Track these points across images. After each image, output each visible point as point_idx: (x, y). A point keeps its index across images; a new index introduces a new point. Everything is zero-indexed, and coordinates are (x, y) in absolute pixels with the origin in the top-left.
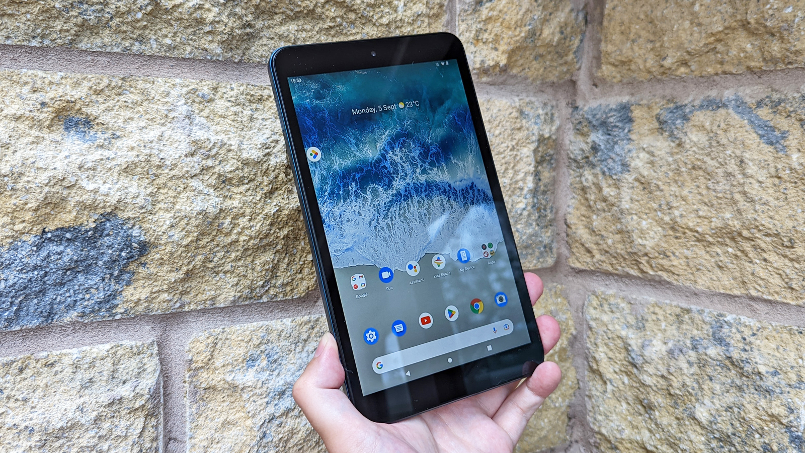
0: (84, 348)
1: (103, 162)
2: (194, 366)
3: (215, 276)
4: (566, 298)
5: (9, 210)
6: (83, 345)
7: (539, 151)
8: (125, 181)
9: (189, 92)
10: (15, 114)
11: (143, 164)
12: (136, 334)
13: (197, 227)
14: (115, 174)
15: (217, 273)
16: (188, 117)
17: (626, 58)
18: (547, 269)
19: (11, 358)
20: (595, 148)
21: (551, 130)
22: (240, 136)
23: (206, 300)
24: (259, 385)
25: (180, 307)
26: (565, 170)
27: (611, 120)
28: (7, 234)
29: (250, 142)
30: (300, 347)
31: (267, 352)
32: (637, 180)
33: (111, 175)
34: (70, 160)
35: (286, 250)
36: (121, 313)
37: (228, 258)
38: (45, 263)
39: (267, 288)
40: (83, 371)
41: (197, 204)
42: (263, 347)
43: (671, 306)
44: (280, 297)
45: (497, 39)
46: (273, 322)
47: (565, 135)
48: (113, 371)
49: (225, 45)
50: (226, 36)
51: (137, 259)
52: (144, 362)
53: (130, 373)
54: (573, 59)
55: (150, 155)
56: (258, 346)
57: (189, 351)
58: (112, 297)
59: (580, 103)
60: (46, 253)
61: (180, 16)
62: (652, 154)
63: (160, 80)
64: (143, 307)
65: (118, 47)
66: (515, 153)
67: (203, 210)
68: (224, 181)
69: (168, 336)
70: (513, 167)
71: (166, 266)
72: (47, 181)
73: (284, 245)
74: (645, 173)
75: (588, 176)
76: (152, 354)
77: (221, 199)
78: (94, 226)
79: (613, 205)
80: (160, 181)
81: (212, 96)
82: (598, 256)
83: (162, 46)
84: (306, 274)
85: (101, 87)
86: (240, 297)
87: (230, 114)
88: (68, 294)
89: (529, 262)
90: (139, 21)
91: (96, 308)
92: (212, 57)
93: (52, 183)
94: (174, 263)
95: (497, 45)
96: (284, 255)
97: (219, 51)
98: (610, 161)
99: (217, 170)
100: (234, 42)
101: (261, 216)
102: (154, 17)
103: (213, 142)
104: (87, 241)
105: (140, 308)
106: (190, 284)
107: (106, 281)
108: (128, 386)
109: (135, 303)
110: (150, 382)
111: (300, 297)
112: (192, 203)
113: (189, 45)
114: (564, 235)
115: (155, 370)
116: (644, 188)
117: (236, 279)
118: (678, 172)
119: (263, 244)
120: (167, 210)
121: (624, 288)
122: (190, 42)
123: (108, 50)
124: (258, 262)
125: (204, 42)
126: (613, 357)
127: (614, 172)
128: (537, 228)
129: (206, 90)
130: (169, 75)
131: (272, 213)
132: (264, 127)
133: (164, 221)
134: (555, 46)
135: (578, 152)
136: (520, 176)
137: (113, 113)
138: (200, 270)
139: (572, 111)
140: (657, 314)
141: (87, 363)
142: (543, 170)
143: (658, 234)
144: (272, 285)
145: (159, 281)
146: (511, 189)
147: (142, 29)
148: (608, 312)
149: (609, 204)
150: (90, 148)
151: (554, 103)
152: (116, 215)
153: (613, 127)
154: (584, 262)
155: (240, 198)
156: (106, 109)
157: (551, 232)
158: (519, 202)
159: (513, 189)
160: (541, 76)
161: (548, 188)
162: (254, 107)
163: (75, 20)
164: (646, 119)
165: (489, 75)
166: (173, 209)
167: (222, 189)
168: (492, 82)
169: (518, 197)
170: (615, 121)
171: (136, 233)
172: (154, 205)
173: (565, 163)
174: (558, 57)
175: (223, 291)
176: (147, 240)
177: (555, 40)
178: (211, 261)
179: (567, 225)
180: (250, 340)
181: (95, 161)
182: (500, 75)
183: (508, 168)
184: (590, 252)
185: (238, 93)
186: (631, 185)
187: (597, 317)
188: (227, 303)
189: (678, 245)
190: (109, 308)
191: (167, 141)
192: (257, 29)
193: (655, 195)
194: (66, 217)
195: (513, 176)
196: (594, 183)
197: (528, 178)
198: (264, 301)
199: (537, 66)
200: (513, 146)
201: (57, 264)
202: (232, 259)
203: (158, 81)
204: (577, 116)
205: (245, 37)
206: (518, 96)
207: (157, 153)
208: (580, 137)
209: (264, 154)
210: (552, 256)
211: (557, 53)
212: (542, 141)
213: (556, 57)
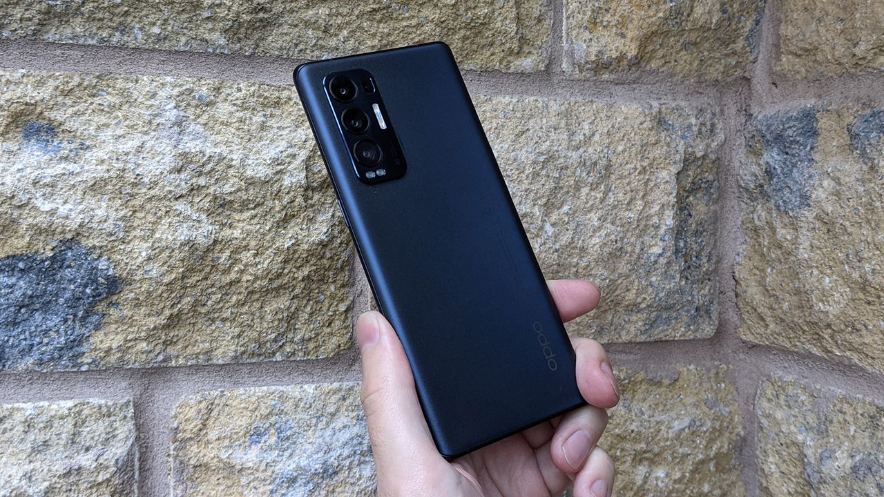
0: (42, 403)
1: (65, 177)
2: (180, 436)
3: (210, 325)
4: (734, 383)
6: (40, 400)
7: (689, 176)
8: (91, 201)
9: (182, 94)
11: (114, 181)
12: (109, 390)
13: (183, 260)
14: (79, 193)
15: (213, 321)
16: (180, 123)
17: (810, 44)
18: (704, 340)
20: (769, 173)
21: (708, 146)
22: (245, 148)
23: (199, 353)
24: (263, 467)
25: (164, 361)
26: (734, 202)
27: (790, 132)
29: (258, 156)
30: (324, 422)
31: (277, 425)
32: (818, 218)
33: (75, 193)
34: (24, 174)
35: (308, 295)
36: (88, 364)
37: (228, 302)
39: (281, 344)
40: (37, 430)
41: (182, 232)
42: (273, 419)
43: (864, 403)
44: (300, 356)
45: (622, 24)
46: (289, 388)
47: (734, 153)
48: (74, 435)
49: (230, 34)
50: (230, 23)
51: (106, 298)
52: (114, 426)
53: (96, 438)
54: (744, 47)
55: (124, 170)
56: (267, 416)
57: (175, 417)
58: (76, 343)
59: (755, 110)
62: (837, 181)
63: (145, 78)
64: (115, 357)
65: (92, 38)
66: (647, 177)
67: (189, 241)
68: (221, 206)
69: (151, 396)
70: (643, 196)
71: (144, 309)
73: (304, 289)
74: (830, 209)
75: (761, 213)
76: (125, 417)
77: (217, 227)
78: (52, 254)
79: (789, 254)
80: (137, 202)
81: (212, 98)
82: (772, 326)
83: (149, 36)
84: (337, 327)
85: (70, 86)
86: (243, 353)
87: (234, 121)
88: (22, 337)
89: (674, 330)
90: (118, 6)
91: (56, 355)
92: (214, 49)
94: (153, 304)
95: (624, 29)
96: (305, 302)
97: (222, 41)
98: (786, 191)
99: (211, 190)
100: (243, 30)
101: (270, 250)
103: (208, 156)
104: (44, 272)
105: (113, 359)
106: (177, 333)
107: (69, 322)
108: (91, 454)
109: (106, 352)
110: (119, 451)
111: (327, 358)
112: (176, 231)
113: (184, 34)
114: (732, 294)
115: (127, 438)
116: (829, 231)
117: (237, 330)
118: (871, 207)
119: (274, 286)
120: (144, 239)
121: (807, 373)
122: (185, 31)
123: (81, 41)
124: (268, 309)
125: (202, 31)
126: (786, 472)
127: (790, 207)
128: (683, 283)
129: (204, 91)
130: (158, 72)
131: (286, 247)
132: (280, 138)
133: (140, 252)
134: (715, 30)
135: (749, 178)
136: (654, 210)
137: (83, 118)
138: (189, 315)
139: (744, 121)
140: (845, 413)
141: (42, 422)
142: (696, 201)
143: (845, 297)
144: (288, 340)
145: (135, 326)
146: (641, 227)
147: (123, 15)
148: (784, 407)
149: (785, 252)
150: (51, 160)
151: (718, 110)
152: (79, 243)
153: (792, 142)
154: (757, 334)
155: (243, 227)
156: (75, 114)
157: (710, 290)
158: (654, 245)
159: (643, 227)
160: (696, 71)
161: (706, 227)
162: (268, 113)
163: (38, 6)
164: (836, 131)
165: (612, 70)
166: (152, 237)
167: (218, 214)
168: (618, 80)
169: (652, 237)
170: (794, 134)
171: (104, 265)
172: (127, 232)
173: (734, 193)
174: (721, 45)
175: (221, 343)
176: (117, 275)
177: (714, 21)
178: (204, 305)
179: (736, 281)
180: (256, 409)
181: (55, 176)
182: (629, 69)
183: (635, 198)
184: (763, 319)
185: (247, 94)
186: (812, 226)
187: (771, 412)
188: (227, 360)
189: (871, 314)
190: (73, 356)
191: (148, 153)
192: (275, 14)
193: (842, 241)
194: (18, 243)
195: (644, 208)
196: (767, 222)
197: (667, 212)
198: (278, 359)
199: (688, 58)
200: (644, 168)
201: (8, 299)
202: (233, 303)
203: (143, 80)
204: (750, 127)
205: (258, 24)
206: (660, 99)
207: (132, 168)
208: (753, 157)
209: (274, 172)
210: (711, 323)
211: (719, 39)
212: (693, 161)
213: (717, 45)
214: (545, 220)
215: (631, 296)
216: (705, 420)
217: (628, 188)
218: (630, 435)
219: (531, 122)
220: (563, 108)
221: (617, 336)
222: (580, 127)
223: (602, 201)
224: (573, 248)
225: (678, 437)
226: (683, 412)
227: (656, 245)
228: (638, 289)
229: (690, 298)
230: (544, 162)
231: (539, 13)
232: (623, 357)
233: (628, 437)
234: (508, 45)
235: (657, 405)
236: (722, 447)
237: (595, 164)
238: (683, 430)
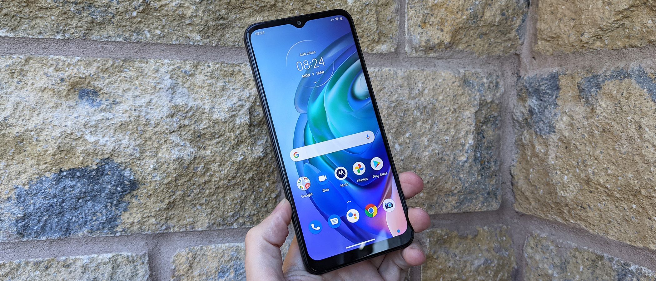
0: (93, 256)
1: (104, 121)
2: (177, 273)
3: (193, 207)
4: (511, 237)
5: (35, 155)
6: (92, 253)
7: (482, 113)
8: (119, 135)
9: (174, 70)
10: (41, 87)
11: (133, 123)
12: (133, 247)
13: (175, 170)
14: (112, 131)
15: (195, 205)
16: (173, 88)
17: (555, 34)
18: (493, 211)
19: (40, 259)
20: (531, 112)
21: (494, 95)
22: (212, 102)
23: (187, 224)
25: (166, 229)
26: (511, 129)
27: (543, 87)
28: (34, 172)
29: (220, 106)
31: (234, 267)
32: (560, 140)
33: (109, 131)
34: (78, 120)
35: (252, 189)
36: (120, 232)
37: (203, 194)
38: (62, 194)
39: (236, 218)
40: (90, 272)
41: (175, 153)
42: (232, 263)
43: (588, 252)
44: (248, 225)
45: (442, 23)
46: (242, 244)
47: (510, 99)
48: (112, 274)
49: (203, 33)
50: (203, 27)
51: (130, 193)
52: (136, 268)
53: (125, 276)
54: (515, 36)
55: (139, 116)
56: (229, 261)
57: (174, 262)
58: (113, 220)
59: (522, 73)
60: (62, 186)
61: (166, 13)
62: (571, 117)
64: (137, 228)
65: (120, 37)
66: (457, 115)
67: (179, 158)
68: (198, 137)
69: (159, 250)
70: (455, 126)
71: (153, 198)
72: (59, 135)
73: (250, 185)
74: (567, 134)
75: (526, 136)
76: (143, 263)
77: (196, 149)
78: (97, 167)
79: (543, 161)
80: (147, 135)
81: (193, 72)
82: (533, 204)
83: (154, 35)
84: (270, 208)
85: (107, 66)
86: (214, 224)
87: (206, 85)
88: (80, 216)
89: (474, 206)
90: (135, 18)
91: (101, 227)
92: (194, 43)
93: (64, 136)
94: (158, 196)
95: (442, 26)
96: (250, 193)
97: (198, 38)
98: (541, 124)
100: (210, 31)
101: (228, 162)
102: (147, 14)
103: (190, 107)
104: (92, 178)
105: (136, 228)
106: (173, 212)
107: (108, 207)
109: (131, 224)
112: (170, 152)
113: (175, 34)
114: (509, 184)
115: (144, 276)
116: (566, 148)
117: (209, 210)
118: (592, 134)
119: (231, 184)
120: (152, 157)
121: (554, 233)
122: (176, 32)
123: (113, 39)
124: (228, 198)
125: (186, 32)
127: (543, 133)
128: (480, 178)
129: (188, 68)
130: (160, 57)
131: (238, 160)
132: (234, 95)
133: (149, 165)
134: (498, 26)
135: (519, 114)
136: (462, 134)
137: (115, 85)
138: (181, 202)
139: (516, 80)
140: (576, 258)
141: (93, 267)
142: (487, 129)
143: (577, 188)
144: (241, 215)
145: (148, 209)
146: (454, 145)
147: (138, 23)
148: (541, 253)
149: (540, 160)
150: (95, 111)
151: (500, 73)
152: (113, 160)
153: (544, 94)
154: (525, 208)
155: (212, 149)
156: (110, 83)
157: (496, 182)
158: (461, 156)
159: (455, 144)
160: (487, 50)
161: (493, 144)
162: (227, 80)
163: (86, 19)
164: (570, 87)
165: (436, 51)
166: (156, 156)
167: (197, 142)
168: (439, 56)
169: (461, 151)
170: (546, 88)
171: (127, 174)
172: (141, 153)
173: (510, 123)
174: (501, 35)
175: (200, 218)
176: (136, 179)
177: (497, 20)
178: (189, 196)
179: (512, 176)
180: (222, 257)
181: (98, 121)
182: (446, 50)
183: (450, 127)
184: (528, 199)
185: (213, 69)
186: (556, 144)
187: (533, 255)
188: (204, 228)
189: (593, 199)
190: (111, 227)
191: (154, 105)
192: (230, 21)
193: (575, 154)
194: (76, 161)
195: (455, 134)
196: (530, 141)
197: (469, 136)
198: (235, 227)
199: (482, 43)
200: (455, 110)
201: (71, 194)
202: (207, 194)
203: (151, 62)
204: (519, 84)
205: (219, 27)
206: (465, 68)
207: (144, 115)
208: (521, 101)
209: (230, 116)
210: (497, 201)
211: (500, 31)
212: (485, 105)
213: (499, 35)
214: (395, 142)
215: (448, 186)
216: (493, 260)
217: (446, 122)
218: (448, 269)
219: (386, 84)
220: (406, 74)
221: (440, 210)
222: (416, 86)
223: (429, 130)
224: (412, 158)
225: (477, 270)
226: (480, 255)
227: (463, 155)
228: (452, 182)
229: (484, 187)
230: (394, 107)
231: (390, 17)
232: (444, 222)
233: (447, 270)
234: (372, 37)
235: (464, 251)
236: (504, 275)
237: (425, 107)
238: (480, 265)
